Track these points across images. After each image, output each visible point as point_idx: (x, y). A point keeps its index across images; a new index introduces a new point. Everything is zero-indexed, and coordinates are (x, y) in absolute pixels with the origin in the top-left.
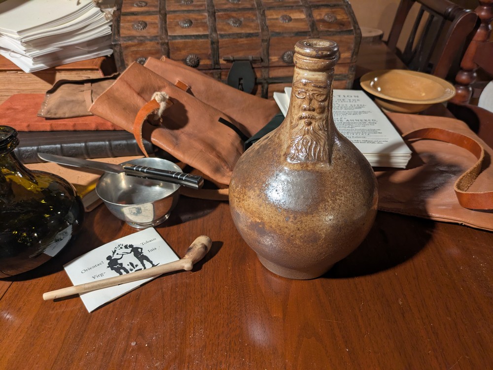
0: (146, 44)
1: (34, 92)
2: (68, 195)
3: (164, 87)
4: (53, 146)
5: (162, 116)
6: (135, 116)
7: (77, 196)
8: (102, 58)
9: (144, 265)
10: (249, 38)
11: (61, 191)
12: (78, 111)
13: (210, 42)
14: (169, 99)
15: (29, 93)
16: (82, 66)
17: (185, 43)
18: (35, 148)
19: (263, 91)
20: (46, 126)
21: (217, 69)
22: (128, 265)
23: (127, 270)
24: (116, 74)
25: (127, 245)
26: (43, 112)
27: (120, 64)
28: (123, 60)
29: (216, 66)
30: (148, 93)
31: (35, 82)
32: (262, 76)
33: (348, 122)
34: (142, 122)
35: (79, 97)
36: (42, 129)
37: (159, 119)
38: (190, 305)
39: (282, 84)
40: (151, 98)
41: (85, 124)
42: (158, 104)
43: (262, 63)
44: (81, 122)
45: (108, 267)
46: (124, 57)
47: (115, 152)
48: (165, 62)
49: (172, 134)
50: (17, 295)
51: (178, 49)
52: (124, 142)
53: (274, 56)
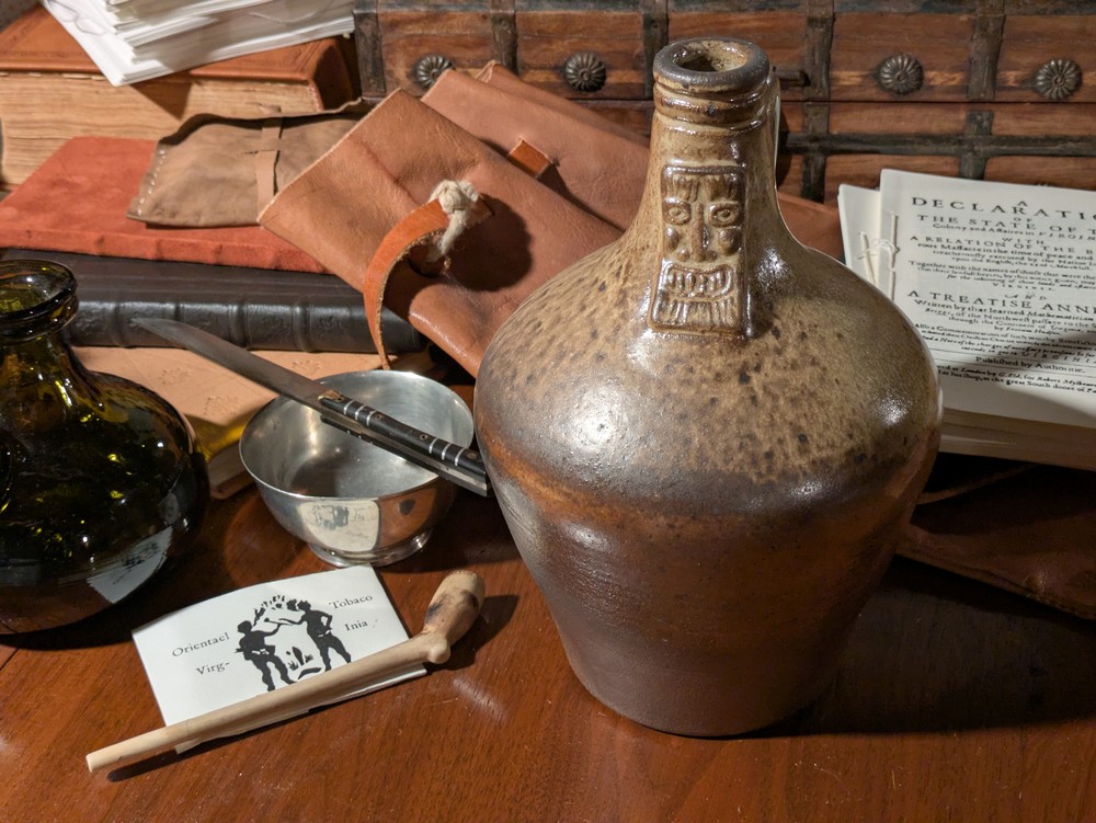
0: (450, 18)
1: (128, 132)
2: (173, 447)
3: (473, 163)
4: (157, 305)
5: (450, 253)
6: (377, 245)
7: (195, 452)
8: (324, 43)
9: (327, 661)
10: (765, 14)
11: (157, 437)
12: (234, 209)
13: (641, 19)
14: (477, 203)
15: (113, 135)
16: (266, 70)
17: (566, 21)
18: (111, 306)
19: (806, 174)
20: (145, 245)
22: (288, 653)
23: (284, 666)
24: (352, 103)
25: (295, 601)
26: (142, 206)
27: (370, 70)
28: (381, 59)
30: (425, 179)
31: (134, 105)
32: (804, 127)
33: (1048, 310)
34: (389, 266)
35: (242, 171)
36: (133, 254)
37: (442, 259)
38: (423, 774)
39: (876, 157)
40: (429, 197)
41: (248, 248)
42: (445, 218)
43: (806, 88)
44: (235, 244)
45: (238, 650)
46: (384, 50)
47: (316, 338)
48: (490, 85)
49: (471, 306)
50: (23, 681)
51: (544, 37)
52: (343, 312)
53: (846, 70)
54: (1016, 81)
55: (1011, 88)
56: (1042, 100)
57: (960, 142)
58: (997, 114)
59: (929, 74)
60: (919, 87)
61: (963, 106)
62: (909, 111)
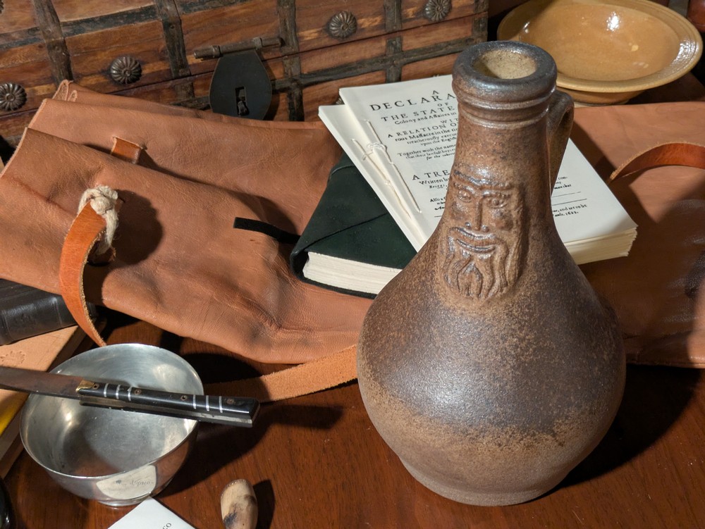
0: (12, 53)
5: (114, 242)
14: (119, 197)
19: (291, 104)
21: (183, 77)
29: (180, 71)
32: (285, 73)
34: (80, 272)
37: (110, 251)
39: (333, 83)
42: (100, 219)
43: (284, 48)
53: (308, 29)
54: (414, 14)
55: (411, 19)
56: (431, 22)
57: (384, 61)
58: (405, 37)
59: (360, 21)
60: (355, 32)
61: (383, 38)
62: (350, 49)
